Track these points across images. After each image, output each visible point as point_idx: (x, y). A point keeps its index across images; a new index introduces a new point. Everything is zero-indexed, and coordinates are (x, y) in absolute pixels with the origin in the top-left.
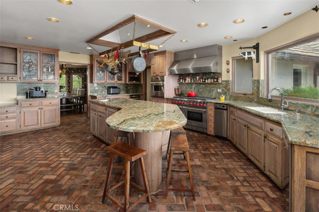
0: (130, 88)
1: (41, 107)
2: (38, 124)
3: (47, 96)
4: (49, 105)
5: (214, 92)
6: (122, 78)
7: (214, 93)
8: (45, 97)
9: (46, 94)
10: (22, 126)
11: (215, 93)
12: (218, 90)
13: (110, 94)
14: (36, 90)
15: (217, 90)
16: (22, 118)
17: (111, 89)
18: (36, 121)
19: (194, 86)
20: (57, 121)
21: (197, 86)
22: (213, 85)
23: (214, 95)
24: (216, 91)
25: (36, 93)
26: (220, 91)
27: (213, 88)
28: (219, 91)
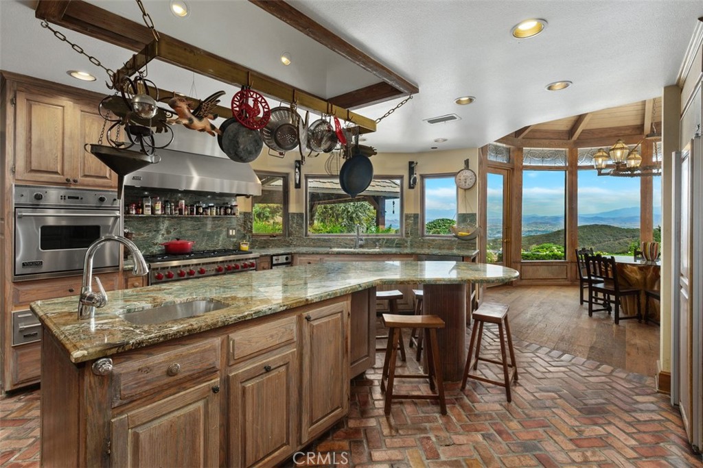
5: (221, 236)
7: (221, 239)
11: (223, 239)
12: (231, 231)
15: (228, 231)
19: (167, 223)
21: (178, 224)
22: (218, 221)
23: (220, 243)
24: (224, 233)
26: (234, 234)
27: (219, 227)
28: (231, 234)
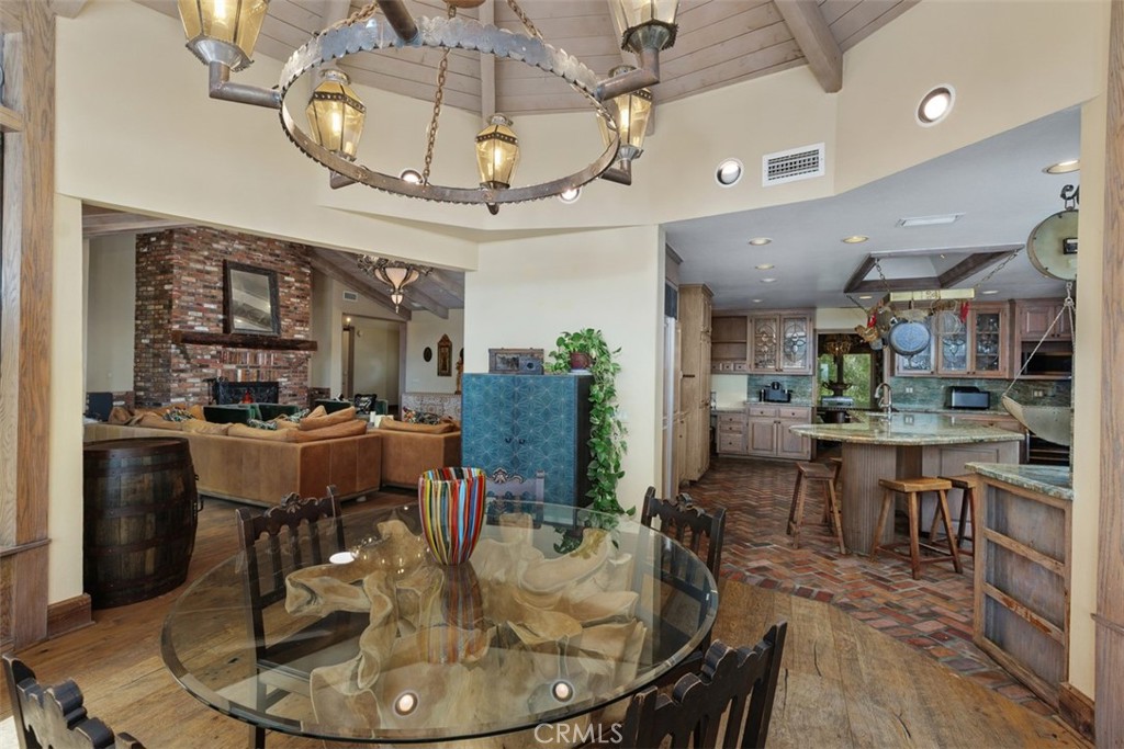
0: (1045, 395)
1: (778, 419)
2: (772, 450)
3: (792, 400)
4: (790, 418)
6: (997, 361)
8: (789, 401)
9: (789, 397)
10: (750, 448)
13: (950, 407)
14: (773, 388)
16: (750, 432)
17: (954, 394)
18: (769, 443)
20: (805, 450)
25: (775, 394)
